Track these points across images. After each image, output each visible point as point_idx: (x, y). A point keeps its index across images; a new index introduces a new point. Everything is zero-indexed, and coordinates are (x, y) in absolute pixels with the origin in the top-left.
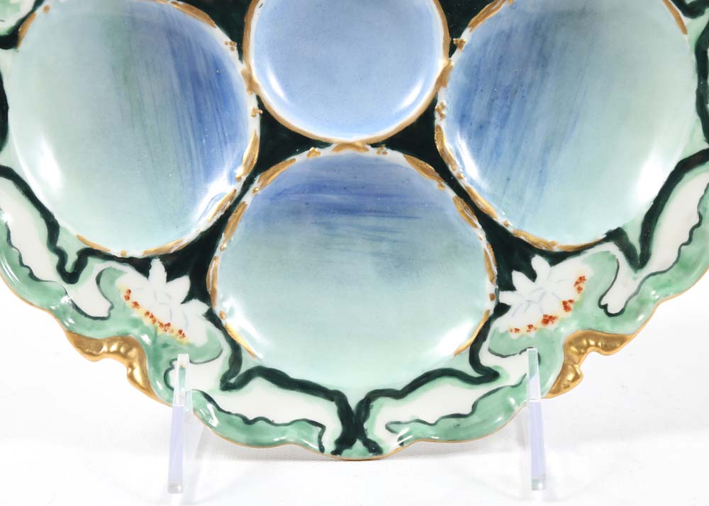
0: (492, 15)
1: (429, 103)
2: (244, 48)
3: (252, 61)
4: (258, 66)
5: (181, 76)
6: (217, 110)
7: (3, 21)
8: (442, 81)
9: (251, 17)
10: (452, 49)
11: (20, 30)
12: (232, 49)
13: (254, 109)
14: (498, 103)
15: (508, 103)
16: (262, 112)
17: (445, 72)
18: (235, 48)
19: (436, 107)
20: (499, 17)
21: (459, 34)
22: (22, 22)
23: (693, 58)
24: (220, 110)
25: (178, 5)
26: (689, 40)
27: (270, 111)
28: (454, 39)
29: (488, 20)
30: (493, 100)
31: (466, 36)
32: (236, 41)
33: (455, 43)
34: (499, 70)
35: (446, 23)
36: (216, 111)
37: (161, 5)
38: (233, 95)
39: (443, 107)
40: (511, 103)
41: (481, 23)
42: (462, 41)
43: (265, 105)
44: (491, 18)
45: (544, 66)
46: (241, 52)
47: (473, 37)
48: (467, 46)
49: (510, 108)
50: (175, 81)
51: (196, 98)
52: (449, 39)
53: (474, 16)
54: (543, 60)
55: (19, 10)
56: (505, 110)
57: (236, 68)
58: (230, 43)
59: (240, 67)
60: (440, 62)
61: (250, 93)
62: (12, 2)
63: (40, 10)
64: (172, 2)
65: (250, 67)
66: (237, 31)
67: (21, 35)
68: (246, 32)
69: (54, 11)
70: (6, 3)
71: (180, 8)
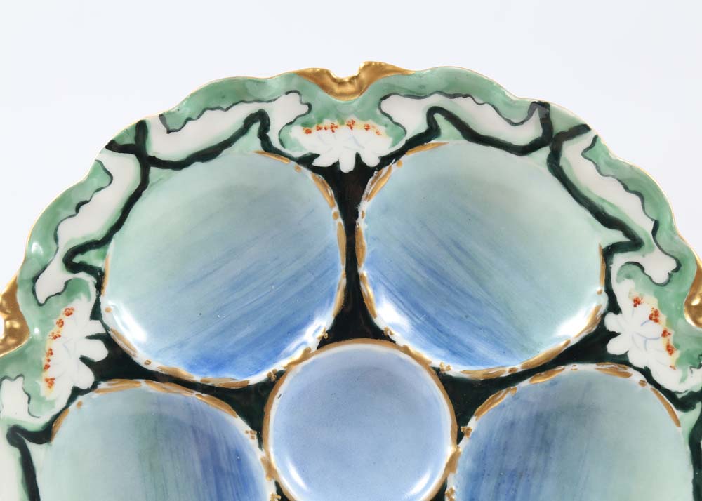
0: (496, 404)
1: (439, 487)
2: (264, 436)
3: (271, 450)
4: (276, 453)
5: (203, 462)
6: (237, 494)
7: (39, 417)
8: (451, 465)
9: (271, 407)
10: (459, 437)
11: (54, 425)
12: (253, 438)
13: (273, 495)
14: (504, 486)
15: (514, 486)
16: (280, 497)
17: (454, 458)
18: (255, 436)
19: (446, 492)
20: (502, 406)
21: (466, 423)
22: (56, 417)
23: (688, 449)
24: (240, 495)
25: (202, 397)
26: (683, 432)
27: (288, 497)
28: (462, 427)
29: (493, 409)
30: (499, 484)
31: (473, 424)
32: (256, 430)
33: (462, 431)
34: (504, 455)
35: (454, 412)
36: (236, 497)
37: (186, 397)
38: (253, 480)
39: (452, 491)
40: (517, 486)
41: (485, 413)
42: (469, 429)
43: (284, 491)
44: (496, 407)
45: (547, 451)
46: (261, 441)
47: (479, 424)
48: (473, 434)
49: (516, 491)
50: (198, 467)
51: (217, 482)
52: (456, 427)
53: (479, 406)
54: (545, 446)
55: (53, 407)
56: (512, 493)
57: (255, 456)
58: (251, 432)
59: (260, 454)
60: (449, 450)
61: (268, 479)
62: (48, 399)
63: (73, 406)
64: (197, 395)
65: (268, 455)
66: (256, 421)
67: (54, 430)
68: (265, 422)
69: (85, 407)
70: (41, 400)
71: (203, 399)
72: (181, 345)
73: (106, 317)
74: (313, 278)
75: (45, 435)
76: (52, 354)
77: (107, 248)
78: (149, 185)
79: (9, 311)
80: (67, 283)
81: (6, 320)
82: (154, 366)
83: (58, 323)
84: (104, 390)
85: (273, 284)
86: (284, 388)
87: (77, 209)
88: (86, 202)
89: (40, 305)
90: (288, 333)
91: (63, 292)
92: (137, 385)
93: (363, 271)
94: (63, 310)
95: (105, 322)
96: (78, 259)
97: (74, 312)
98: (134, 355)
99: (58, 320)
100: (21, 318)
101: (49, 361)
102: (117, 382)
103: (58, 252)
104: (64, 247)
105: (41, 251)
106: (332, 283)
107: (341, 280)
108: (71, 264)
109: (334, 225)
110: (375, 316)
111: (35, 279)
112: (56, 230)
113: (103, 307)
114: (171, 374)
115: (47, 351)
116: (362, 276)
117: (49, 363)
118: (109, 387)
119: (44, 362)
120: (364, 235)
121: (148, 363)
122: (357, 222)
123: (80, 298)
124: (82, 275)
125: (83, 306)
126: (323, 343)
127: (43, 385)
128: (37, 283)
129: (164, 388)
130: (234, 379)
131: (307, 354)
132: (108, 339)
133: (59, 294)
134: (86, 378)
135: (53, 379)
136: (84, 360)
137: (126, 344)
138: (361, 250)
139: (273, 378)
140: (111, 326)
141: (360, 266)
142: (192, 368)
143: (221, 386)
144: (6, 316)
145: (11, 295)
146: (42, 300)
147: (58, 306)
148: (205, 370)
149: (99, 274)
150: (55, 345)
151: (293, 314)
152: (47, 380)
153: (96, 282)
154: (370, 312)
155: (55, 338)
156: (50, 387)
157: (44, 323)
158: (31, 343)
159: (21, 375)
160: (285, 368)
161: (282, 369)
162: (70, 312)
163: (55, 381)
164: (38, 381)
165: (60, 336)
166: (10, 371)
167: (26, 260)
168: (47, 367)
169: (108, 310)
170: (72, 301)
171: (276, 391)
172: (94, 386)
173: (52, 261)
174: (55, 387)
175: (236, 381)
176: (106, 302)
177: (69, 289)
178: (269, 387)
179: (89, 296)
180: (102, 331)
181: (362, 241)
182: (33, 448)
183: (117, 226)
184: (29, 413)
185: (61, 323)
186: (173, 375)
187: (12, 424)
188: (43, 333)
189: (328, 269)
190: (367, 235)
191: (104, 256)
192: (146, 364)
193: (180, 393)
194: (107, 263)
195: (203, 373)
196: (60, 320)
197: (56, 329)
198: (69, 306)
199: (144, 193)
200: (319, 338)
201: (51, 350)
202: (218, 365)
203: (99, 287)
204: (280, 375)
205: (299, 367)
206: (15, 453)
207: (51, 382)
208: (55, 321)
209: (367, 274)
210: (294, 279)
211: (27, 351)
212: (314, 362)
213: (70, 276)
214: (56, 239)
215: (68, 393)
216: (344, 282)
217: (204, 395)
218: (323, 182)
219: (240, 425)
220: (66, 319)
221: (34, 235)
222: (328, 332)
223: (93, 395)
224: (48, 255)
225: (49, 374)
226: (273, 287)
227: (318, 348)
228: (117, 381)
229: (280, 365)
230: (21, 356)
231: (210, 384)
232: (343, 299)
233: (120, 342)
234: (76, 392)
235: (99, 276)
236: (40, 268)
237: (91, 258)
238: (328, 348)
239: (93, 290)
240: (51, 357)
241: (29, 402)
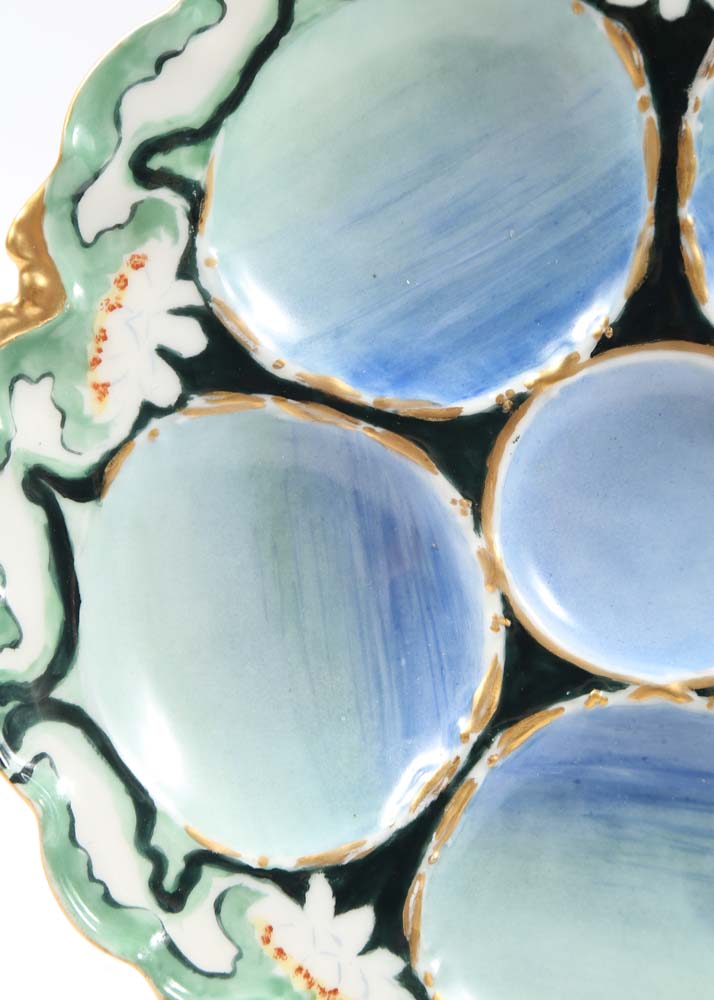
2: (484, 510)
3: (496, 538)
4: (505, 542)
6: (429, 609)
7: (79, 454)
9: (500, 458)
11: (107, 469)
12: (464, 513)
13: (495, 618)
16: (509, 623)
18: (469, 510)
22: (112, 454)
24: (434, 611)
25: (376, 433)
27: (522, 622)
32: (471, 500)
36: (426, 615)
37: (345, 431)
43: (516, 611)
46: (478, 518)
55: (107, 436)
57: (466, 545)
58: (460, 501)
59: (476, 543)
61: (490, 588)
62: (98, 420)
63: (142, 437)
64: (364, 428)
65: (490, 543)
66: (472, 482)
67: (108, 478)
68: (488, 486)
69: (162, 438)
70: (84, 421)
71: (377, 438)
72: (338, 332)
73: (206, 276)
74: (588, 220)
75: (89, 487)
76: (105, 338)
77: (210, 145)
78: (293, 26)
79: (28, 254)
80: (134, 208)
81: (23, 271)
82: (290, 372)
83: (117, 281)
84: (199, 411)
85: (509, 227)
86: (524, 425)
87: (159, 66)
88: (176, 54)
89: (85, 245)
90: (537, 321)
91: (128, 222)
92: (258, 404)
93: (687, 213)
94: (127, 257)
95: (204, 285)
96: (157, 162)
97: (147, 264)
98: (255, 350)
99: (116, 276)
100: (52, 272)
101: (100, 351)
102: (223, 397)
103: (121, 147)
104: (134, 134)
105: (91, 145)
106: (626, 233)
107: (644, 227)
108: (142, 172)
109: (639, 120)
110: (704, 301)
111: (77, 198)
112: (119, 104)
113: (201, 256)
114: (320, 387)
115: (97, 332)
116: (686, 221)
117: (100, 356)
118: (208, 405)
119: (92, 353)
120: (695, 145)
121: (278, 365)
122: (684, 118)
123: (158, 237)
124: (164, 194)
125: (164, 251)
126: (604, 346)
127: (88, 395)
128: (80, 204)
129: (307, 414)
130: (434, 404)
131: (570, 366)
132: (207, 318)
133: (119, 226)
134: (166, 386)
135: (106, 385)
136: (164, 353)
137: (241, 329)
138: (686, 174)
139: (507, 404)
140: (214, 293)
141: (684, 204)
142: (357, 377)
143: (411, 415)
144: (24, 263)
145: (31, 226)
146: (88, 237)
147: (117, 248)
148: (380, 383)
149: (194, 193)
150: (112, 322)
151: (548, 285)
152: (96, 386)
153: (189, 208)
154: (695, 292)
155: (112, 308)
156: (100, 399)
157: (90, 279)
158: (69, 314)
159: (49, 374)
160: (529, 387)
161: (524, 390)
162: (140, 261)
163: (109, 389)
164: (78, 388)
165: (120, 306)
166: (30, 366)
167: (62, 160)
168: (97, 362)
169: (209, 263)
170: (143, 241)
171: (512, 429)
172: (181, 403)
173: (108, 163)
174: (109, 399)
175: (438, 408)
176: (205, 249)
177: (138, 219)
178: (496, 422)
179: (176, 235)
180: (198, 302)
181: (689, 155)
182: (67, 506)
183: (230, 104)
184: (63, 444)
185: (123, 283)
186: (323, 388)
187: (32, 462)
188: (90, 298)
189: (619, 207)
190: (700, 144)
191: (205, 160)
192: (275, 366)
193: (335, 424)
194: (210, 173)
195: (377, 389)
196: (122, 276)
197: (113, 293)
198: (139, 251)
199: (284, 40)
200: (596, 336)
201: (104, 331)
202: (405, 376)
203: (195, 218)
204: (520, 401)
205: (555, 389)
206: (37, 516)
207: (102, 389)
208: (112, 277)
209: (694, 219)
210: (554, 219)
211: (63, 330)
212: (584, 379)
213: (140, 194)
214: (118, 122)
215: (133, 413)
216: (650, 232)
217: (379, 430)
218: (624, 37)
219: (441, 489)
220: (133, 276)
221: (76, 113)
222: (613, 326)
223: (178, 418)
224: (102, 151)
225: (100, 374)
226: (512, 232)
227: (593, 354)
228: (224, 395)
229: (519, 383)
230: (47, 342)
231: (390, 410)
232: (646, 265)
233: (229, 324)
234: (149, 411)
235: (195, 197)
236: (89, 176)
237: (180, 161)
238: (612, 357)
239: (183, 224)
240: (103, 345)
241: (63, 424)
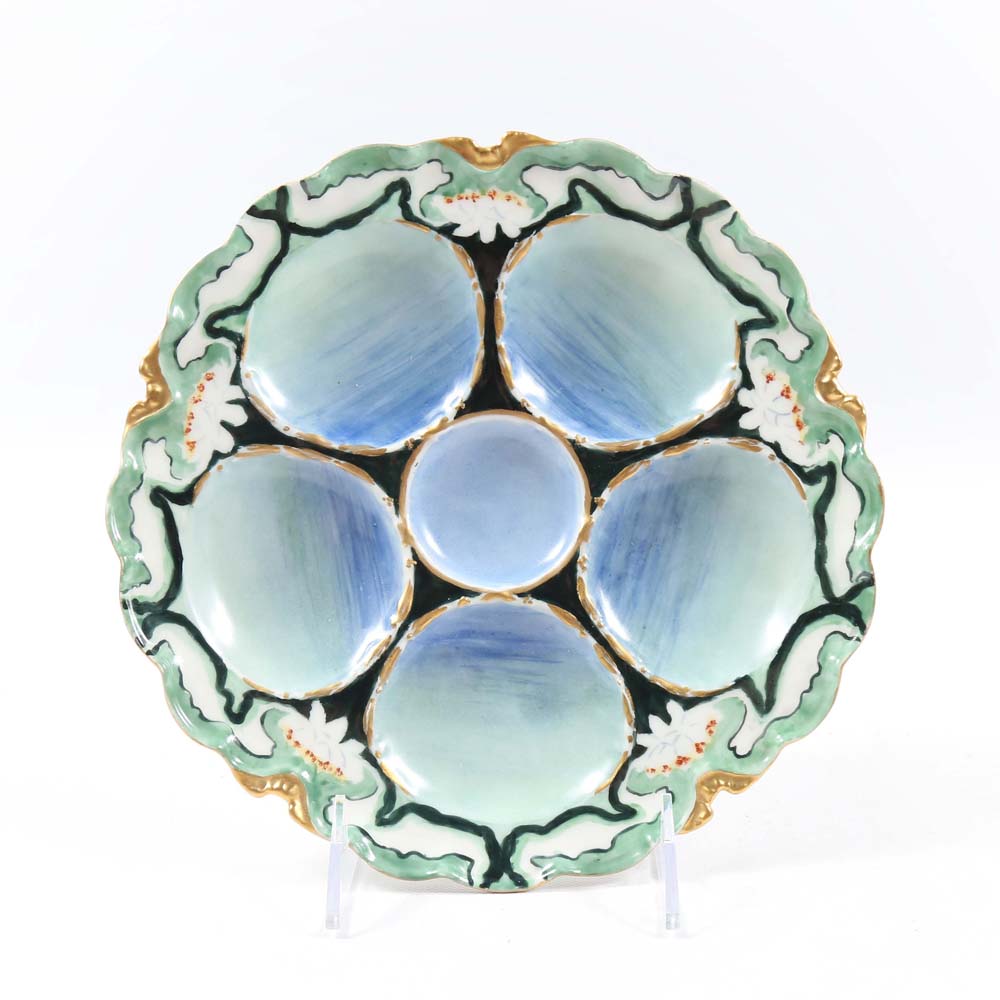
0: (630, 477)
1: (571, 557)
2: (400, 503)
3: (408, 516)
4: (412, 520)
5: (341, 528)
6: (374, 559)
7: (180, 480)
8: (584, 535)
9: (408, 474)
10: (593, 507)
11: (195, 487)
12: (389, 505)
13: (408, 560)
14: (635, 556)
15: (644, 556)
16: (416, 563)
17: (587, 528)
18: (392, 503)
19: (578, 561)
20: (635, 478)
21: (599, 493)
22: (198, 479)
23: (812, 520)
24: (377, 560)
25: (340, 464)
26: (808, 505)
27: (423, 562)
28: (595, 498)
29: (626, 481)
30: (630, 554)
31: (606, 495)
32: (393, 498)
33: (595, 502)
34: (635, 525)
35: (588, 482)
36: (373, 561)
37: (325, 464)
38: (389, 545)
39: (585, 560)
40: (647, 555)
41: (619, 484)
42: (602, 500)
43: (419, 556)
44: (629, 479)
45: (677, 523)
46: (398, 508)
47: (613, 495)
48: (607, 504)
49: (645, 560)
50: (336, 533)
51: (354, 548)
52: (590, 498)
53: (613, 477)
54: (676, 517)
55: (195, 470)
56: (641, 562)
57: (392, 522)
58: (388, 499)
59: (396, 521)
60: (582, 519)
61: (405, 545)
62: (189, 462)
63: (214, 469)
64: (335, 462)
65: (405, 521)
66: (394, 490)
67: (196, 492)
68: (402, 489)
69: (226, 470)
70: (183, 463)
71: (341, 466)
72: (320, 412)
73: (246, 383)
74: (450, 349)
75: (186, 497)
76: (193, 418)
77: (247, 314)
78: (290, 250)
79: (151, 375)
80: (207, 348)
81: (148, 383)
82: (293, 433)
83: (199, 387)
84: (244, 455)
85: (410, 354)
86: (421, 457)
87: (218, 275)
88: (227, 267)
89: (182, 369)
91: (204, 356)
92: (277, 450)
93: (501, 342)
94: (204, 374)
95: (245, 387)
96: (218, 324)
97: (214, 377)
98: (273, 422)
99: (198, 384)
100: (163, 382)
101: (190, 424)
103: (199, 317)
104: (205, 312)
105: (182, 315)
106: (470, 354)
107: (479, 351)
108: (211, 330)
109: (474, 296)
110: (512, 388)
111: (177, 343)
112: (197, 294)
113: (243, 372)
114: (309, 440)
115: (188, 414)
116: (501, 346)
117: (191, 427)
118: (249, 452)
119: (186, 426)
120: (503, 308)
121: (287, 429)
122: (496, 293)
123: (220, 363)
124: (223, 341)
125: (223, 370)
126: (460, 413)
127: (185, 448)
128: (178, 348)
129: (303, 455)
130: (371, 447)
131: (443, 425)
132: (247, 404)
133: (199, 358)
134: (226, 442)
135: (194, 443)
136: (224, 424)
137: (266, 410)
138: (499, 321)
139: (411, 446)
140: (250, 392)
141: (499, 338)
142: (330, 435)
143: (359, 453)
144: (148, 380)
145: (152, 359)
146: (183, 366)
147: (199, 370)
148: (343, 438)
149: (239, 339)
150: (196, 409)
151: (431, 384)
152: (188, 443)
153: (236, 347)
154: (508, 384)
155: (196, 402)
156: (191, 450)
157: (186, 387)
158: (173, 406)
159: (163, 438)
160: (422, 437)
161: (419, 438)
162: (211, 376)
163: (196, 444)
164: (179, 444)
165: (200, 400)
166: (153, 433)
167: (167, 324)
168: (189, 430)
169: (247, 376)
170: (212, 365)
171: (413, 459)
172: (234, 451)
173: (192, 325)
174: (195, 450)
175: (374, 449)
176: (245, 368)
177: (209, 354)
178: (405, 456)
179: (229, 361)
180: (243, 397)
181: (500, 311)
182: (174, 508)
183: (257, 293)
184: (171, 475)
185: (202, 388)
186: (312, 441)
187: (155, 485)
188: (185, 397)
189: (466, 341)
190: (506, 307)
191: (244, 322)
192: (285, 430)
193: (317, 460)
194: (247, 329)
195: (341, 441)
196: (201, 385)
197: (196, 393)
198: (210, 371)
199: (284, 259)
200: (456, 408)
201: (192, 414)
202: (356, 433)
203: (239, 352)
204: (417, 444)
205: (436, 437)
206: (158, 513)
207: (192, 445)
208: (196, 386)
209: (505, 345)
210: (434, 349)
211: (170, 413)
212: (451, 431)
213: (210, 341)
214: (197, 304)
215: (209, 457)
216: (482, 352)
217: (342, 462)
218: (463, 253)
219: (377, 493)
220: (207, 384)
221: (175, 299)
222: (465, 402)
223: (234, 459)
224: (188, 319)
225: (191, 437)
226: (411, 357)
227: (455, 418)
228: (257, 446)
229: (417, 435)
230: (163, 419)
231: (347, 451)
232: (481, 370)
233: (259, 408)
234: (217, 456)
235: (239, 341)
236: (181, 333)
237: (231, 323)
238: (465, 419)
239: (233, 356)
240: (192, 421)
241: (171, 464)
